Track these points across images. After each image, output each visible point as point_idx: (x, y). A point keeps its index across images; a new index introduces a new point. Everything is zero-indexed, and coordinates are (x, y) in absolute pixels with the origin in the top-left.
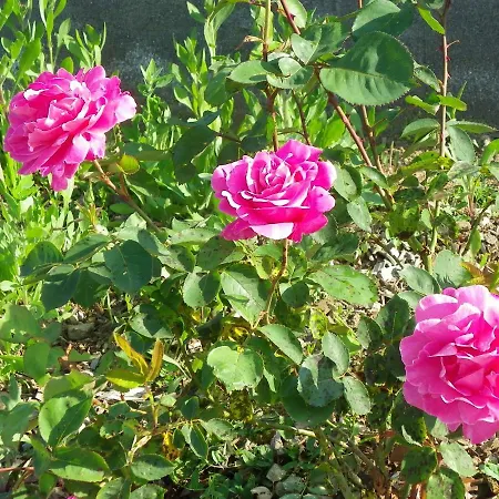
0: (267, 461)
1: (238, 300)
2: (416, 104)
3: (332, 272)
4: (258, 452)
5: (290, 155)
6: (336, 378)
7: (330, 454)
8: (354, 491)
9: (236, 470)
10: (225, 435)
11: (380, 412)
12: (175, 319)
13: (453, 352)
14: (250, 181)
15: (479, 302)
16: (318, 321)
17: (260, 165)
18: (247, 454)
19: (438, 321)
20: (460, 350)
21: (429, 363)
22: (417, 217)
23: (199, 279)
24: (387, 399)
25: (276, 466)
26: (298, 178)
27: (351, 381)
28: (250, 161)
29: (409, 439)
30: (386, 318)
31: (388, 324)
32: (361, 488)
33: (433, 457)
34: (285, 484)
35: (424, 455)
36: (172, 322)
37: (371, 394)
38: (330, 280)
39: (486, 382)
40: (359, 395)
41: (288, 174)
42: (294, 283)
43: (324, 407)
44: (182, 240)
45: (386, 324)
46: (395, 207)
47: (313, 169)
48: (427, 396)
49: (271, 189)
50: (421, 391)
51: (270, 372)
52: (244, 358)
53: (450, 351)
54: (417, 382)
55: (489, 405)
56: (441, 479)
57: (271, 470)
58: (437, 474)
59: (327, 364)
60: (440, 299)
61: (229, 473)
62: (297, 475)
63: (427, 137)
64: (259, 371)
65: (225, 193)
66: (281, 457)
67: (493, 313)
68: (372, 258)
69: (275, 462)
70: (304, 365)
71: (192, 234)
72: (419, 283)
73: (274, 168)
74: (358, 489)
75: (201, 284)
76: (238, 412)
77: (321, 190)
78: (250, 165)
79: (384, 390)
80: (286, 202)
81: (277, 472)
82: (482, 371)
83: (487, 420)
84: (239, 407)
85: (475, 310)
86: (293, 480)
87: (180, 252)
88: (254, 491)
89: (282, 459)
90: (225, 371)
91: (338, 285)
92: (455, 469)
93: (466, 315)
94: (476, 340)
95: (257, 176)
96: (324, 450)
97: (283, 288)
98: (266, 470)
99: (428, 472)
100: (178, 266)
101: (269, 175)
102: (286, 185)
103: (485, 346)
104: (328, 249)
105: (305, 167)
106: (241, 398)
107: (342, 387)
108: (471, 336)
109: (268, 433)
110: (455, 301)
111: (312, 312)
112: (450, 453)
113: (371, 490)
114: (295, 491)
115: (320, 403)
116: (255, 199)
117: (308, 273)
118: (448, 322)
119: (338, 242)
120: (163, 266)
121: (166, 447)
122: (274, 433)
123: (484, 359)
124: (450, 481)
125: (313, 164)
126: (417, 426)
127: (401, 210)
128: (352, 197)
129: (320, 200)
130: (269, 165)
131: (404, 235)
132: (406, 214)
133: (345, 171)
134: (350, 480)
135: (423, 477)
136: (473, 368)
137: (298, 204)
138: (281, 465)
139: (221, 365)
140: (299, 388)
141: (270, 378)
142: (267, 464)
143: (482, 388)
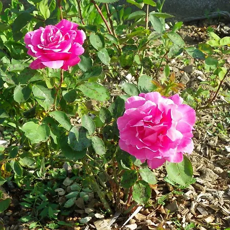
0: (64, 176)
1: (40, 99)
2: (133, 3)
3: (88, 85)
4: (59, 172)
5: (63, 27)
6: (88, 137)
7: (90, 173)
8: (103, 190)
9: (48, 180)
10: (31, 165)
11: (111, 153)
12: (10, 108)
13: (142, 124)
14: (43, 40)
15: (155, 100)
16: (82, 109)
17: (47, 31)
18: (54, 172)
19: (136, 109)
20: (145, 123)
21: (131, 130)
22: (132, 59)
23: (22, 88)
24: (114, 147)
25: (67, 178)
26: (67, 38)
27: (95, 138)
28: (43, 29)
29: (124, 166)
30: (114, 108)
31: (115, 111)
32: (106, 189)
33: (136, 175)
34: (71, 187)
35: (131, 174)
36: (8, 109)
37: (106, 145)
38: (87, 89)
39: (158, 139)
40: (100, 145)
41: (61, 36)
42: (70, 90)
43: (81, 151)
44: (15, 69)
45: (114, 110)
46: (122, 54)
47: (74, 33)
48: (130, 146)
49: (52, 44)
50: (127, 144)
51: (55, 134)
52: (41, 128)
53: (141, 124)
54: (125, 139)
55: (160, 150)
56: (139, 186)
57: (65, 180)
58: (137, 183)
59: (83, 130)
60: (137, 98)
61: (45, 182)
62: (78, 183)
63: (140, 20)
64: (48, 134)
65: (29, 46)
66: (70, 174)
67: (162, 105)
68: (119, 79)
69: (67, 176)
70: (71, 131)
71: (20, 66)
72: (131, 90)
73: (54, 33)
74: (104, 189)
75: (23, 91)
76: (43, 153)
77: (78, 44)
78: (43, 32)
79: (112, 143)
80: (60, 50)
81: (68, 181)
82: (156, 134)
83: (158, 157)
84: (44, 151)
85: (154, 104)
86: (75, 185)
87: (13, 75)
88: (56, 190)
89: (70, 175)
90: (31, 134)
91: (91, 91)
92: (146, 181)
93: (149, 106)
94: (154, 119)
95: (46, 37)
96: (88, 171)
97: (64, 93)
98: (63, 180)
99: (134, 182)
100: (12, 82)
101: (52, 36)
102: (60, 41)
103: (157, 121)
104: (87, 74)
105: (70, 33)
106: (45, 146)
107: (91, 141)
108: (151, 116)
109: (61, 163)
110: (144, 99)
111: (79, 105)
112: (144, 173)
113: (111, 190)
114: (76, 191)
115: (79, 149)
116: (44, 49)
117: (77, 86)
118: (141, 110)
119: (92, 70)
120: (5, 82)
121: (3, 171)
122: (63, 163)
123: (157, 128)
124: (144, 186)
125: (74, 31)
126: (128, 160)
127: (125, 55)
128: (100, 49)
129: (77, 50)
130: (52, 31)
131: (126, 68)
132: (127, 57)
133: (97, 36)
134: (101, 185)
135: (131, 184)
136: (152, 132)
137: (66, 51)
138: (70, 178)
139: (29, 131)
140: (69, 142)
141: (55, 137)
142: (64, 178)
143: (156, 142)
